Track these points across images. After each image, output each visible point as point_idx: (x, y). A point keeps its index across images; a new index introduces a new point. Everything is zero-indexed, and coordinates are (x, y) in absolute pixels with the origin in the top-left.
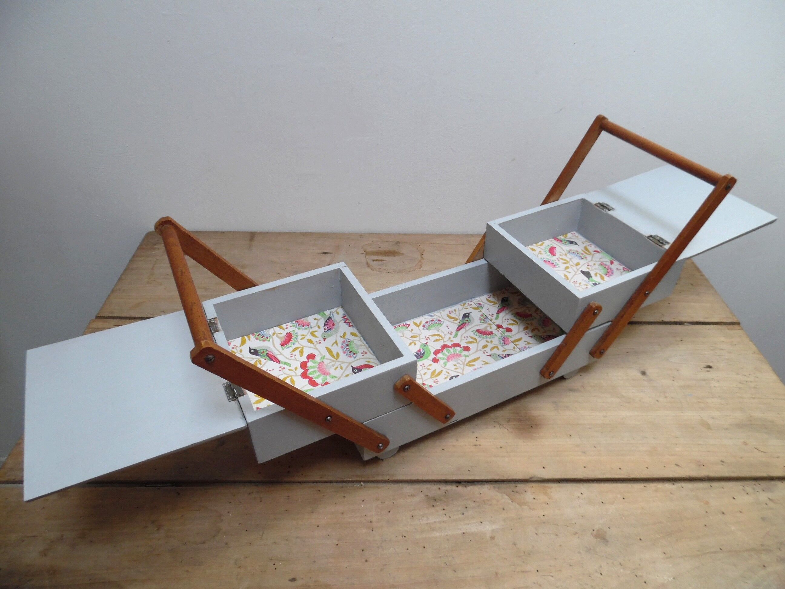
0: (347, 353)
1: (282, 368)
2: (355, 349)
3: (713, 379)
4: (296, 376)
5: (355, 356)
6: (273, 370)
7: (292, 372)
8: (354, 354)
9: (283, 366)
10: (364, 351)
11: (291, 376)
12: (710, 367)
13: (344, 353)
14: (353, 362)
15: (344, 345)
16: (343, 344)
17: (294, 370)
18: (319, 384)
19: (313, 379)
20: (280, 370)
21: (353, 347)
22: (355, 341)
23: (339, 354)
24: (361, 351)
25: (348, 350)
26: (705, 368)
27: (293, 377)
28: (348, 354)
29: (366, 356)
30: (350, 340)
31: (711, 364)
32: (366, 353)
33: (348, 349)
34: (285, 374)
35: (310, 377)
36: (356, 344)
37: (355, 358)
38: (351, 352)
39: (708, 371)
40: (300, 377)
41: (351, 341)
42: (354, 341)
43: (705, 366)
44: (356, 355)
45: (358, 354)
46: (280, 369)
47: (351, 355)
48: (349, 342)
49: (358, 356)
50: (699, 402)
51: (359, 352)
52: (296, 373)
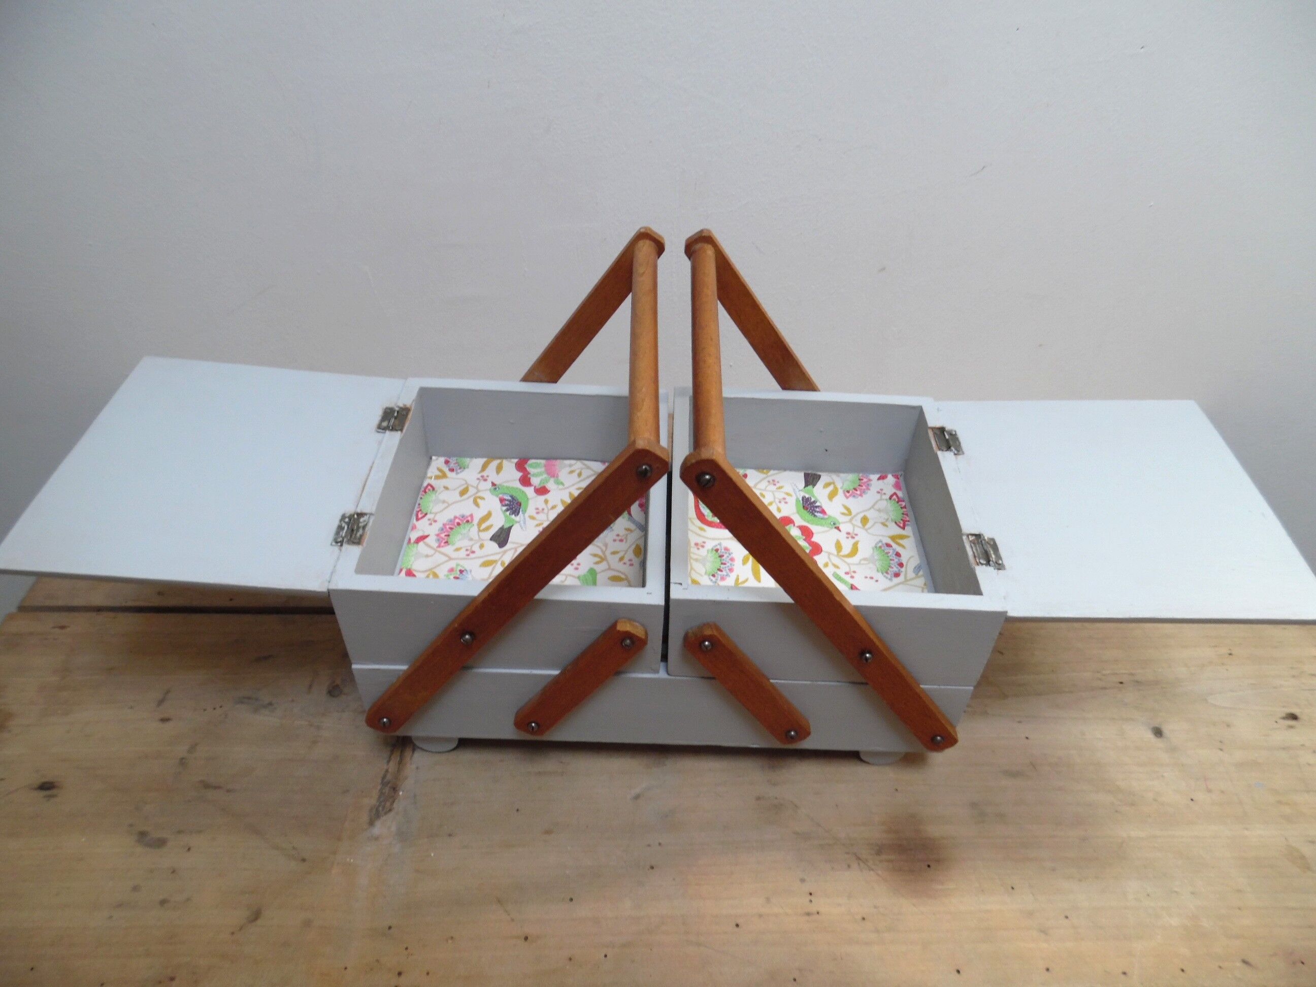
0: (728, 557)
1: (849, 575)
2: (712, 557)
3: (1303, 745)
4: (829, 554)
5: (718, 547)
6: (866, 577)
7: (834, 562)
8: (717, 550)
9: (847, 578)
10: (698, 549)
11: (838, 556)
12: (1294, 717)
13: (732, 560)
14: (724, 539)
15: (724, 573)
16: (727, 575)
17: (830, 565)
18: (797, 527)
19: (804, 537)
20: (854, 572)
21: (712, 562)
22: (703, 571)
23: (743, 560)
24: (703, 552)
25: (724, 562)
26: (1284, 718)
27: (835, 553)
28: (727, 555)
29: (700, 540)
30: (710, 578)
31: (1295, 711)
32: (696, 544)
33: (722, 564)
34: (848, 564)
35: (808, 542)
36: (704, 565)
37: (720, 544)
38: (721, 556)
39: (1291, 727)
40: (823, 549)
41: (709, 575)
42: (703, 574)
43: (1284, 715)
44: (715, 549)
45: (710, 548)
46: (853, 574)
47: (723, 550)
48: (714, 576)
49: (714, 545)
50: (1280, 802)
51: (708, 551)
52: (829, 558)
